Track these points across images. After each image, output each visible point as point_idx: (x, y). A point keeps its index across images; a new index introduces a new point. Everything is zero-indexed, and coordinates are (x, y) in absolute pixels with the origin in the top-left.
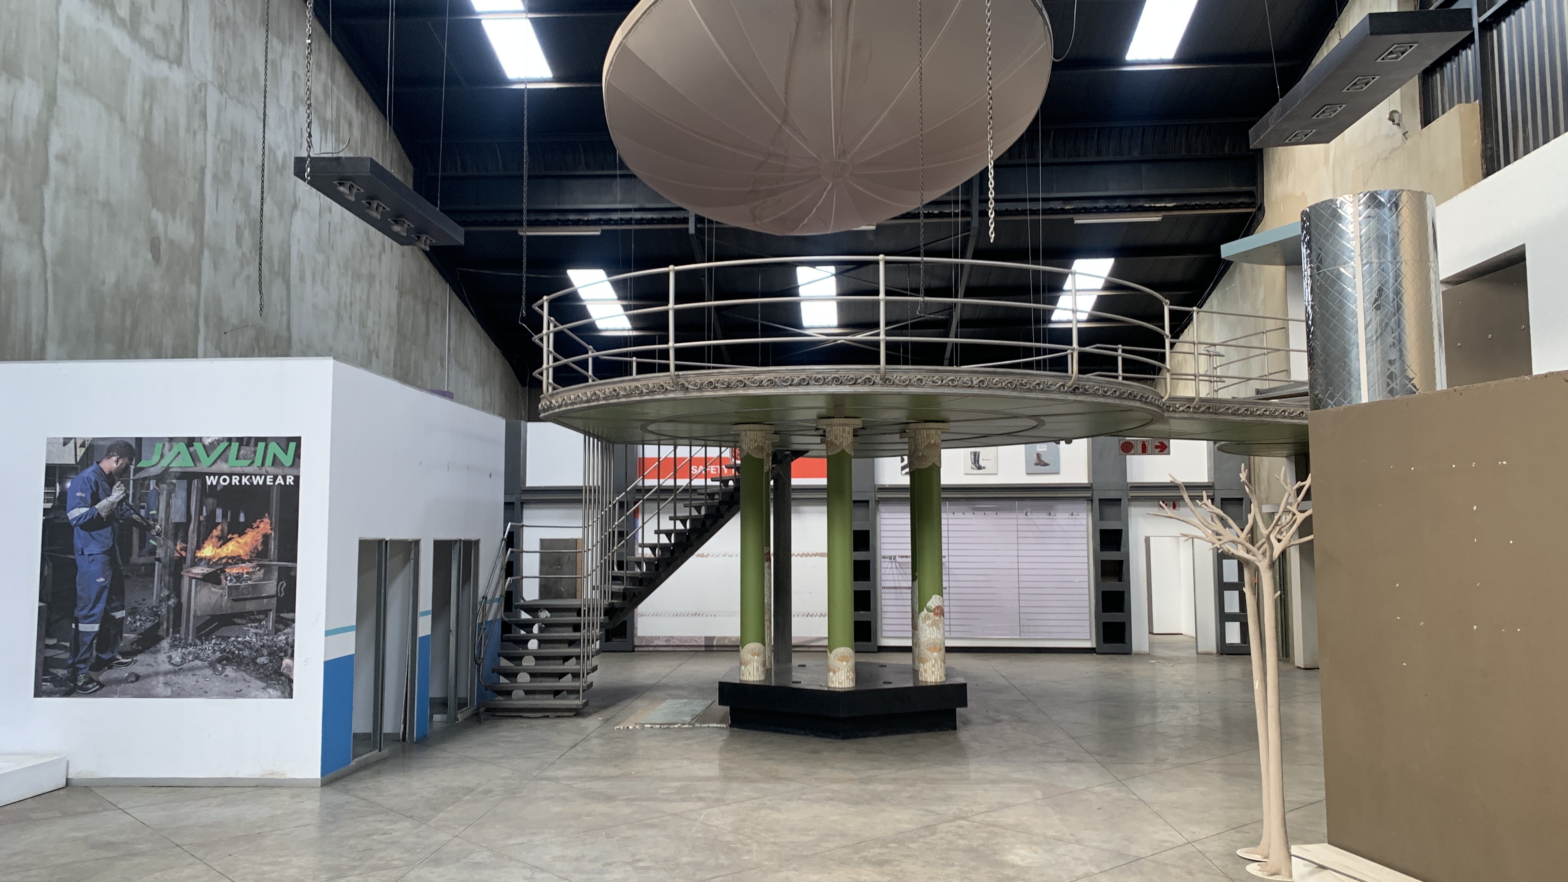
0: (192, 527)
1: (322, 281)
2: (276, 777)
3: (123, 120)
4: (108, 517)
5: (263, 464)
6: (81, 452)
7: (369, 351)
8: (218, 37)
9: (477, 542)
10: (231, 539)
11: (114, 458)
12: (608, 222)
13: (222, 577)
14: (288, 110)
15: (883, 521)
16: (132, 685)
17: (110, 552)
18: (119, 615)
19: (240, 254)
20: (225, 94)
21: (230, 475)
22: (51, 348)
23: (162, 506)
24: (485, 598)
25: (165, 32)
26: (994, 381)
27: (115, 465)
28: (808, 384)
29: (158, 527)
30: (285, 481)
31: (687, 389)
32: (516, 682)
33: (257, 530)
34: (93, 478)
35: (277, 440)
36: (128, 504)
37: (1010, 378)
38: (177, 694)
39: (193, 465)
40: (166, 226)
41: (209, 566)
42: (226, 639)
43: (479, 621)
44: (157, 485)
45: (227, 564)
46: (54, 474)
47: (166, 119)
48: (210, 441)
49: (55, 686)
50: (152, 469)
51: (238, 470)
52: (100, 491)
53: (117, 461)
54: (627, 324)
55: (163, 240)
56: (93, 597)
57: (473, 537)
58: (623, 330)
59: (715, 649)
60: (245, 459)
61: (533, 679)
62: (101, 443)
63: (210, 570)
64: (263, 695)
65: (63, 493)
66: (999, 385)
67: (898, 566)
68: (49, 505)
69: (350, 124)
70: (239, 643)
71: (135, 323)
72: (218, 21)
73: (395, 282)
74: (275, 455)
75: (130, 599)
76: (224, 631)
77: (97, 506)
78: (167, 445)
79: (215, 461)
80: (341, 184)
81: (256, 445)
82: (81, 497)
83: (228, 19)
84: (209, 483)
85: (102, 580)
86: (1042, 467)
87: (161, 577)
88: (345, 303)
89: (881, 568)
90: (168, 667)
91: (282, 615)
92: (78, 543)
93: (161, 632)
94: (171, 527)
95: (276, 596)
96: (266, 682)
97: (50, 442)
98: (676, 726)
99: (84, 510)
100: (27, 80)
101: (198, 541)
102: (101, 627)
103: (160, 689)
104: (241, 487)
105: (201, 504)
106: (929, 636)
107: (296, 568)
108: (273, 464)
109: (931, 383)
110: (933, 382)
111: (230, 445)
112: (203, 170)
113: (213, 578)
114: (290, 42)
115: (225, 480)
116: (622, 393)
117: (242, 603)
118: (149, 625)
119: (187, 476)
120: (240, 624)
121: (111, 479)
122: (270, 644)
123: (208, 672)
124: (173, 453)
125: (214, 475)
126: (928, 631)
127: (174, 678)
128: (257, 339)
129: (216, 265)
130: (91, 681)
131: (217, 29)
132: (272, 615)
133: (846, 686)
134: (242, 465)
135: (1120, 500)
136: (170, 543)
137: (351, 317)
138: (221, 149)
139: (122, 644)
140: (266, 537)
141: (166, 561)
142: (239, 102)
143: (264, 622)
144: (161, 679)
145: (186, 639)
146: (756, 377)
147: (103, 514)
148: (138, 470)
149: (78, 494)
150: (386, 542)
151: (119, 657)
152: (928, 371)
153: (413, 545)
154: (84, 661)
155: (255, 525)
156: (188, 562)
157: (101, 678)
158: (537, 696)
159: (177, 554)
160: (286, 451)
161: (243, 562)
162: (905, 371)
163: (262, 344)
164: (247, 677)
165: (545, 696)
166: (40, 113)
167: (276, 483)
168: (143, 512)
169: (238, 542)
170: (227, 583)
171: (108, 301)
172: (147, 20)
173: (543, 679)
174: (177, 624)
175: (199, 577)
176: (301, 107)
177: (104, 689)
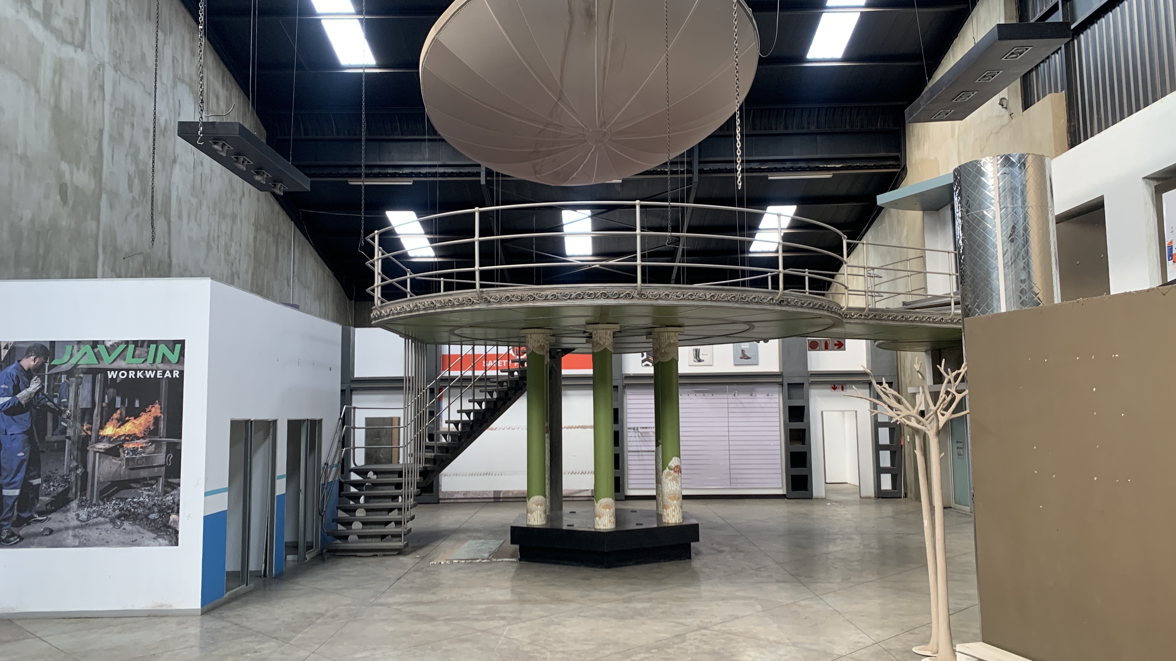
0: (96, 411)
1: (196, 220)
2: (165, 608)
3: (38, 91)
4: (26, 404)
6: (5, 352)
7: (232, 274)
8: (113, 30)
9: (320, 421)
10: (128, 421)
11: (32, 358)
12: (418, 175)
13: (121, 451)
14: (169, 86)
15: (628, 402)
16: (46, 537)
17: (28, 432)
18: (36, 482)
19: (131, 198)
20: (119, 72)
21: (128, 370)
23: (72, 395)
24: (326, 464)
25: (72, 23)
26: (722, 296)
27: (33, 363)
28: (583, 298)
29: (68, 411)
30: (172, 375)
31: (489, 302)
32: (351, 529)
33: (149, 414)
34: (15, 374)
35: (166, 342)
36: (43, 394)
37: (734, 294)
38: (84, 544)
39: (97, 363)
40: (72, 174)
41: (110, 442)
42: (123, 500)
44: (67, 378)
45: (125, 440)
47: (72, 91)
48: (111, 343)
50: (63, 366)
51: (134, 366)
52: (21, 383)
53: (35, 360)
54: (432, 253)
55: (69, 185)
56: (15, 468)
57: (317, 417)
58: (429, 257)
59: (501, 500)
60: (139, 357)
61: (365, 527)
62: (21, 345)
63: (111, 445)
64: (154, 544)
66: (726, 299)
67: (640, 435)
69: (218, 98)
70: (135, 503)
71: (47, 251)
72: (113, 15)
73: (252, 220)
74: (164, 355)
75: (45, 470)
76: (122, 494)
77: (18, 396)
78: (76, 347)
80: (215, 143)
81: (149, 347)
82: (4, 389)
83: (121, 14)
84: (110, 377)
85: (22, 454)
86: (746, 360)
87: (71, 451)
88: (214, 236)
89: (627, 437)
90: (76, 523)
91: (169, 480)
93: (70, 496)
94: (79, 411)
95: (165, 465)
96: (157, 533)
98: (478, 561)
99: (7, 399)
101: (101, 423)
102: (21, 492)
103: (70, 540)
104: (136, 380)
105: (103, 394)
106: (670, 488)
107: (180, 444)
108: (162, 362)
109: (675, 297)
110: (677, 296)
111: (127, 347)
112: (101, 131)
113: (113, 452)
114: (170, 34)
115: (123, 374)
116: (438, 305)
117: (137, 471)
118: (60, 489)
119: (92, 372)
120: (135, 488)
121: (29, 374)
122: (160, 503)
123: (110, 526)
125: (115, 370)
126: (669, 485)
127: (81, 532)
128: (144, 263)
129: (111, 206)
130: (13, 535)
131: (113, 22)
132: (161, 480)
133: (609, 528)
134: (137, 363)
135: (803, 384)
136: (78, 425)
137: (218, 247)
138: (116, 115)
139: (38, 505)
140: (157, 419)
141: (75, 439)
142: (130, 79)
143: (155, 486)
144: (71, 532)
145: (91, 500)
146: (543, 293)
147: (23, 402)
148: (51, 367)
149: (3, 386)
150: (252, 421)
151: (36, 516)
152: (673, 288)
153: (271, 424)
154: (7, 519)
155: (148, 410)
156: (93, 439)
157: (21, 533)
158: (368, 540)
159: (84, 433)
160: (173, 352)
161: (138, 438)
162: (656, 288)
163: (148, 268)
164: (142, 530)
165: (374, 540)
167: (165, 377)
168: (56, 401)
169: (134, 423)
170: (124, 456)
171: (25, 233)
172: (57, 14)
173: (372, 526)
174: (84, 489)
175: (102, 451)
176: (179, 84)
177: (24, 541)
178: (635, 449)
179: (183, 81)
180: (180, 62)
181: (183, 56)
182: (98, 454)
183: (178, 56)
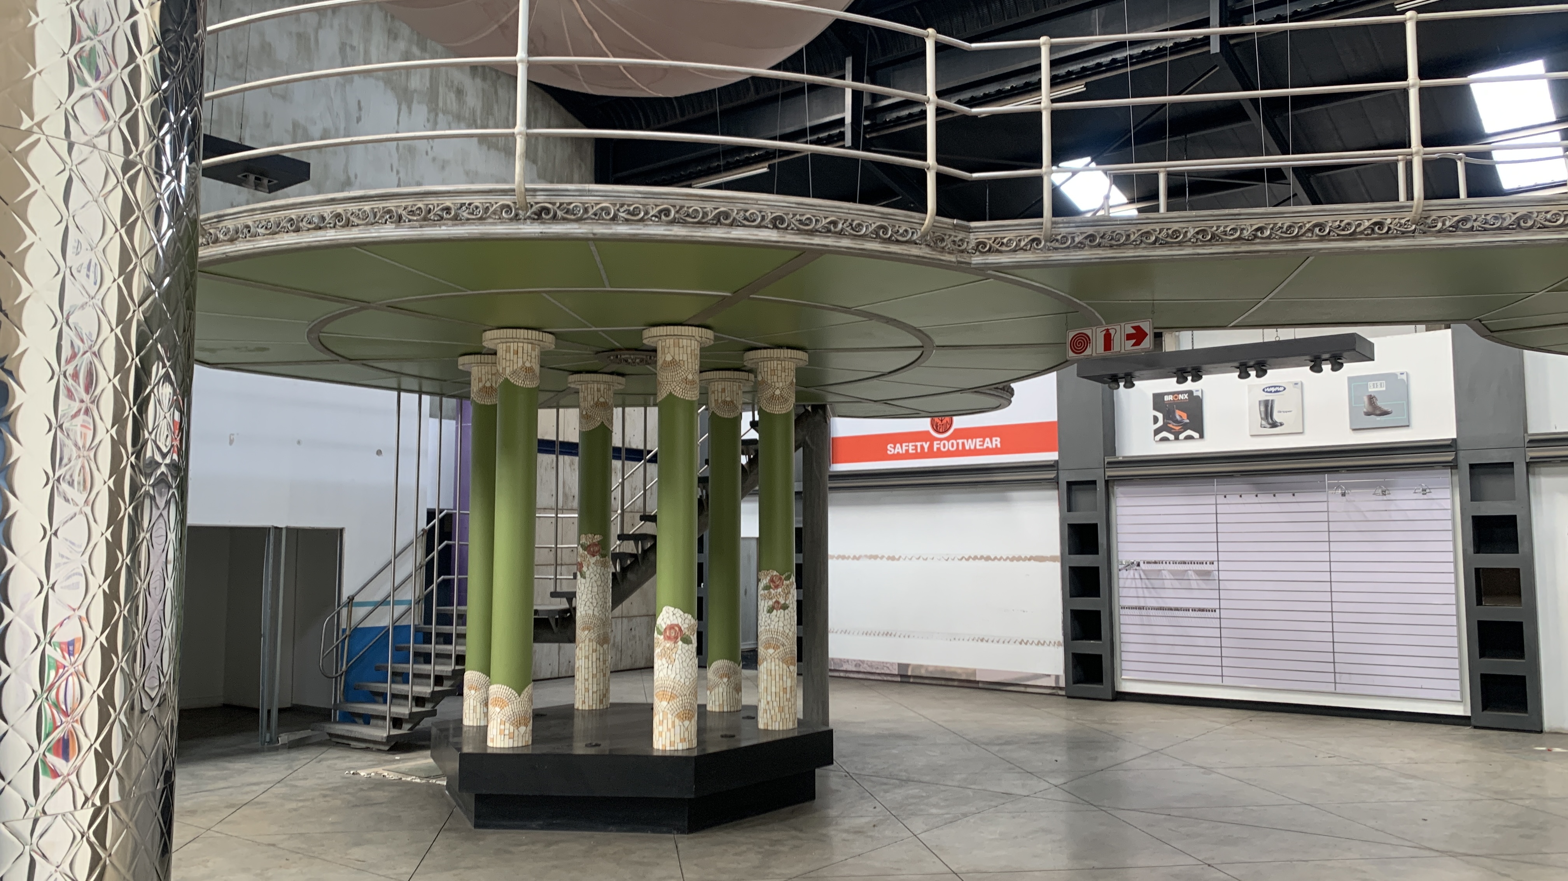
15: (1122, 510)
43: (344, 625)
57: (321, 525)
67: (1143, 577)
86: (1379, 418)
89: (1118, 579)
106: (657, 673)
126: (657, 666)
135: (1511, 464)
178: (1134, 602)
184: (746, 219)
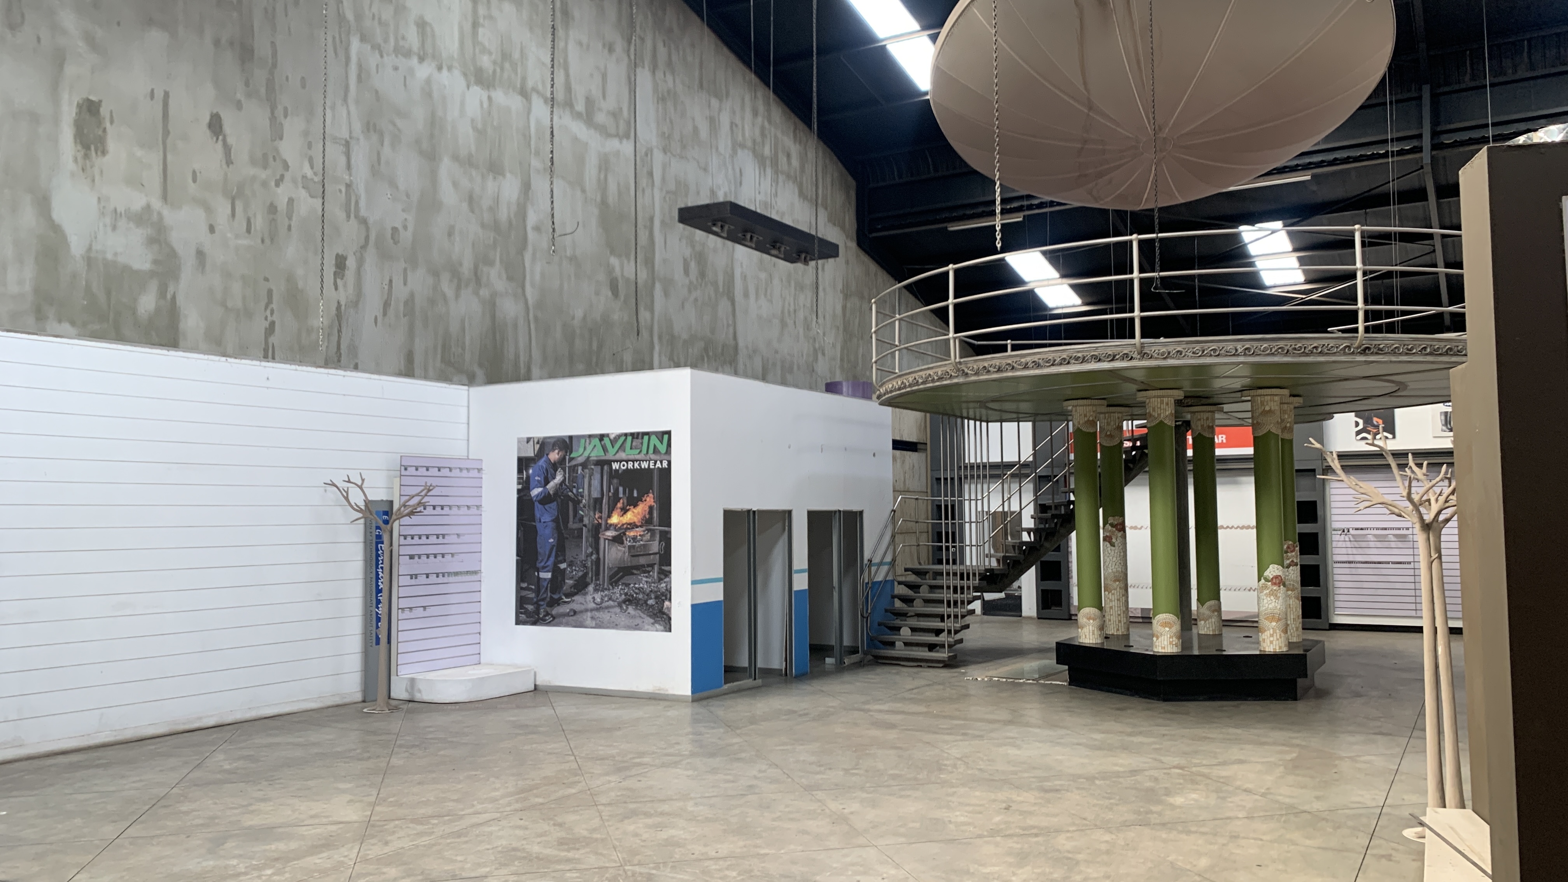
0: (604, 501)
1: (765, 295)
2: (662, 692)
3: (583, 191)
4: (554, 494)
5: (647, 452)
6: (537, 447)
8: (660, 110)
9: (861, 513)
10: (628, 510)
11: (557, 451)
12: (1030, 207)
13: (624, 539)
14: (727, 156)
15: (1334, 491)
16: (571, 618)
17: (556, 521)
18: (563, 566)
19: (687, 282)
20: (668, 154)
21: (627, 461)
22: (535, 371)
23: (586, 486)
24: (870, 561)
25: (615, 115)
27: (557, 457)
28: (1069, 363)
29: (584, 501)
30: (662, 465)
31: (967, 374)
32: (900, 635)
33: (645, 503)
34: (544, 466)
35: (656, 433)
36: (565, 485)
38: (599, 625)
39: (603, 454)
40: (622, 267)
41: (616, 530)
42: (627, 585)
43: (866, 581)
44: (583, 470)
45: (627, 529)
46: (523, 463)
47: (619, 184)
48: (614, 436)
49: (527, 617)
50: (579, 459)
51: (632, 457)
52: (549, 475)
53: (558, 454)
54: (1078, 301)
55: (620, 279)
56: (547, 553)
57: (855, 508)
58: (1074, 306)
60: (636, 449)
61: (914, 633)
62: (549, 440)
63: (617, 533)
64: (652, 628)
65: (528, 477)
67: (1352, 539)
68: (520, 487)
69: (789, 156)
70: (636, 588)
71: (600, 347)
72: (660, 95)
73: (841, 289)
74: (655, 446)
75: (570, 554)
76: (626, 580)
77: (548, 487)
78: (588, 441)
79: (617, 452)
80: (714, 225)
81: (642, 438)
82: (538, 481)
84: (614, 468)
85: (551, 540)
87: (587, 538)
89: (1332, 541)
90: (592, 605)
91: (663, 568)
92: (537, 514)
93: (588, 580)
94: (592, 501)
95: (659, 553)
96: (654, 619)
97: (520, 441)
98: (1023, 681)
99: (540, 489)
100: (508, 175)
101: (609, 512)
102: (552, 575)
103: (589, 622)
104: (634, 471)
105: (610, 483)
106: (1267, 605)
107: (670, 532)
108: (654, 452)
111: (626, 439)
112: (652, 219)
113: (618, 540)
115: (624, 466)
116: (920, 381)
117: (636, 558)
118: (580, 574)
119: (601, 463)
120: (635, 574)
121: (555, 466)
122: (656, 589)
123: (618, 610)
124: (591, 446)
125: (617, 461)
126: (1265, 601)
127: (597, 614)
129: (666, 294)
130: (547, 614)
131: (660, 102)
132: (656, 567)
133: (1169, 651)
134: (633, 454)
136: (592, 513)
138: (667, 199)
139: (565, 588)
140: (651, 508)
141: (590, 527)
142: (682, 157)
143: (651, 573)
144: (589, 614)
145: (603, 584)
146: (1023, 360)
147: (551, 492)
148: (571, 459)
149: (537, 478)
150: (754, 512)
151: (563, 597)
153: (787, 515)
154: (543, 600)
155: (644, 499)
156: (603, 526)
157: (554, 612)
158: (914, 648)
159: (596, 522)
160: (662, 442)
161: (637, 527)
164: (642, 615)
165: (921, 648)
166: (518, 199)
167: (656, 467)
168: (574, 491)
169: (633, 512)
170: (628, 543)
171: (578, 331)
172: (600, 110)
173: (921, 634)
174: (597, 574)
175: (610, 538)
176: (739, 151)
177: (556, 620)
178: (1345, 558)
179: (743, 146)
180: (740, 126)
181: (743, 119)
182: (607, 541)
183: (738, 121)
184: (1458, 351)
